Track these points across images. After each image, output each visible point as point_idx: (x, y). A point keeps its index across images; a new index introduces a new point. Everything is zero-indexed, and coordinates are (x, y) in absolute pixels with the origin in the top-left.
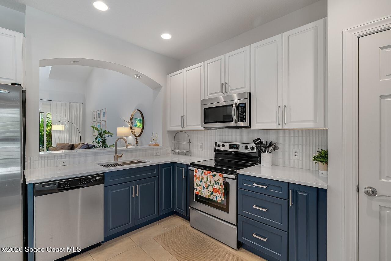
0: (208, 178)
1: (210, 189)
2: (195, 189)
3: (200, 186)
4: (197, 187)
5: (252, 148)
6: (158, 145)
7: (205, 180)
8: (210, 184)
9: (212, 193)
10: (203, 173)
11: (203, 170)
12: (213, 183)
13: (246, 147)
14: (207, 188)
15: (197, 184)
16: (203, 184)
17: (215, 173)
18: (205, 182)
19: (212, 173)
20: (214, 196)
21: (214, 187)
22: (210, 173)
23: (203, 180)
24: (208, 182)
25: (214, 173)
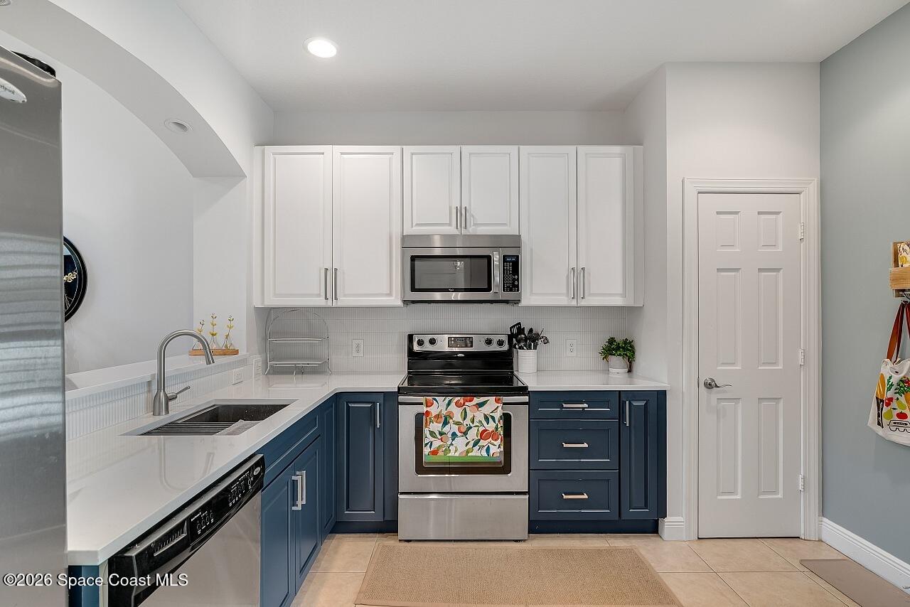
0: (466, 412)
1: (473, 434)
2: (426, 444)
3: (441, 434)
4: (432, 439)
5: (500, 343)
6: (236, 352)
7: (458, 417)
8: (471, 424)
9: (475, 444)
10: (453, 404)
11: (451, 398)
12: (480, 422)
13: (489, 342)
14: (465, 434)
15: (432, 433)
16: (451, 428)
17: (486, 398)
18: (457, 423)
19: (476, 400)
20: (481, 448)
21: (481, 429)
22: (470, 401)
23: (451, 421)
24: (468, 421)
25: (482, 399)
